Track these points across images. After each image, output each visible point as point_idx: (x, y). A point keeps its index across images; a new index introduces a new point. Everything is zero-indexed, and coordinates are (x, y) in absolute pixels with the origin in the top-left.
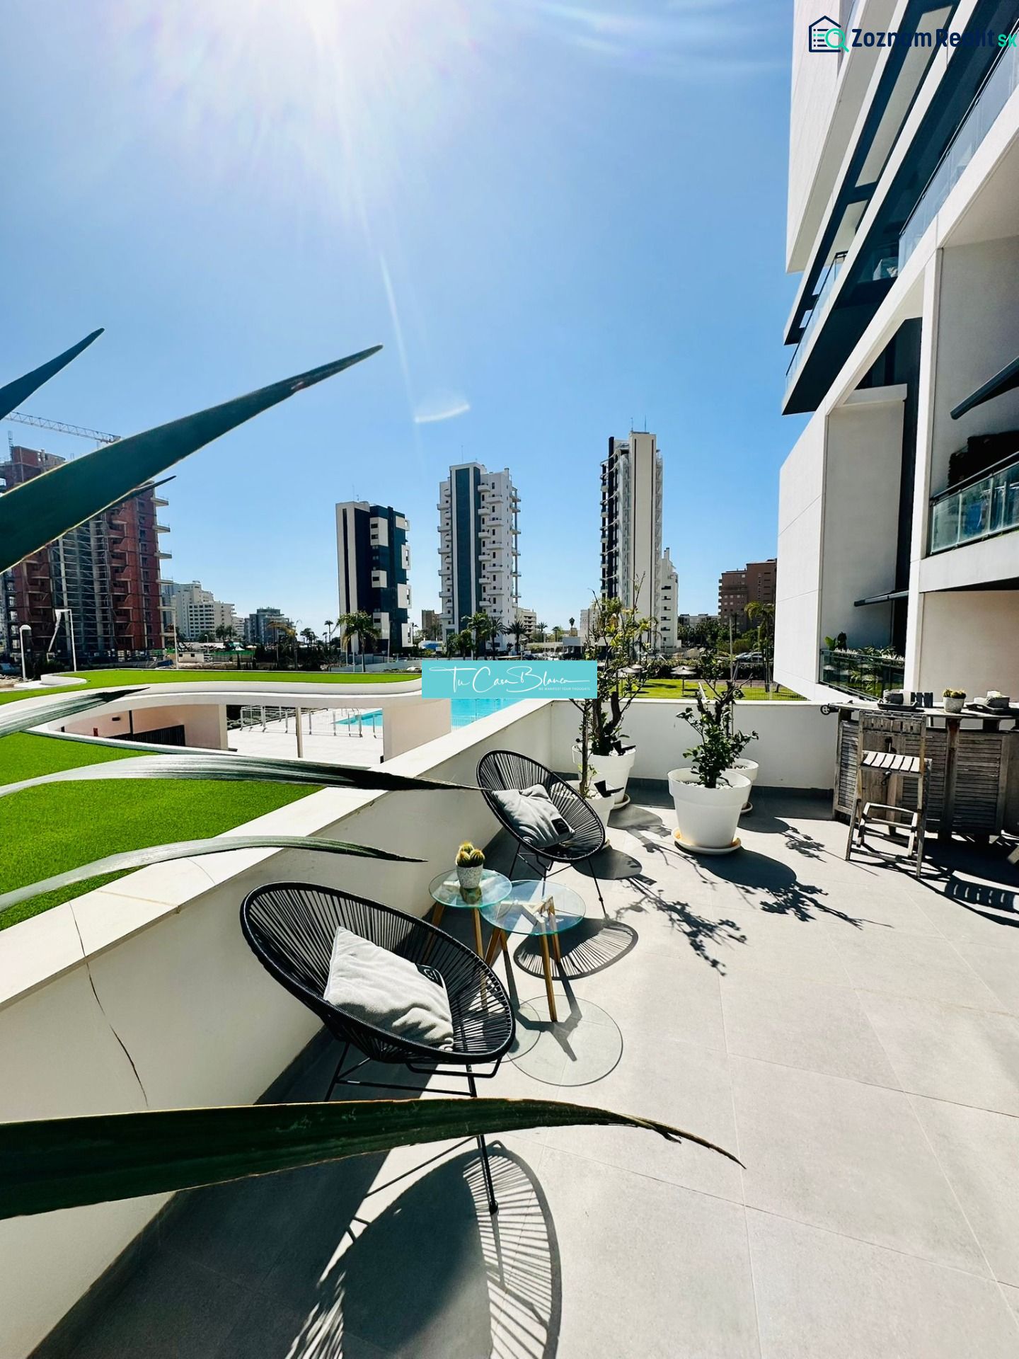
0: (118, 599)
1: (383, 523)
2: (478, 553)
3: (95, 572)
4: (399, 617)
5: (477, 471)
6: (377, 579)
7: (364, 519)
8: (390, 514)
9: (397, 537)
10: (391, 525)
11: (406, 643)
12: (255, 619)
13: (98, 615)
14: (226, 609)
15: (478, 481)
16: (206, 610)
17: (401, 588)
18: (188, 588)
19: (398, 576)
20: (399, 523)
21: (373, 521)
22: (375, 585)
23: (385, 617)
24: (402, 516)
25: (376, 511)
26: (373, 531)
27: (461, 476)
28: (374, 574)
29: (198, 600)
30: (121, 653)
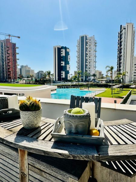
0: (9, 69)
1: (64, 50)
2: (86, 57)
3: (5, 63)
4: (67, 73)
5: (86, 37)
6: (62, 64)
7: (59, 50)
8: (66, 48)
9: (67, 53)
10: (66, 51)
11: (68, 79)
12: (38, 73)
13: (5, 72)
14: (33, 71)
15: (86, 39)
16: (29, 71)
17: (67, 65)
18: (26, 67)
19: (67, 63)
20: (68, 50)
21: (61, 50)
22: (62, 65)
23: (64, 72)
24: (68, 48)
25: (62, 48)
26: (61, 52)
27: (82, 38)
28: (62, 62)
29: (27, 69)
30: (9, 80)
